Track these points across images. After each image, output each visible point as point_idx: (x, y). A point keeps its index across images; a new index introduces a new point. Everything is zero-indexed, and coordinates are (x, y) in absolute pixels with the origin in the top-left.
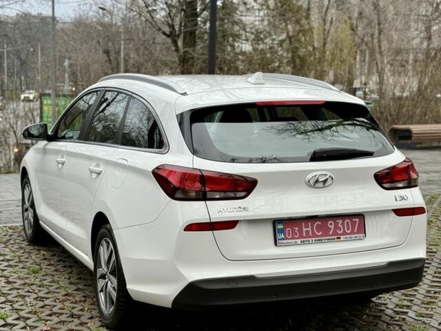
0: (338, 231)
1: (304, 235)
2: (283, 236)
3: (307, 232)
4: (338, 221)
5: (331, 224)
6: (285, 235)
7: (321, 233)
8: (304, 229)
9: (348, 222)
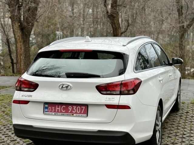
0: (73, 111)
1: (57, 111)
2: (47, 110)
3: (58, 110)
4: (74, 107)
5: (70, 108)
6: (48, 110)
7: (65, 111)
8: (57, 108)
9: (79, 108)
